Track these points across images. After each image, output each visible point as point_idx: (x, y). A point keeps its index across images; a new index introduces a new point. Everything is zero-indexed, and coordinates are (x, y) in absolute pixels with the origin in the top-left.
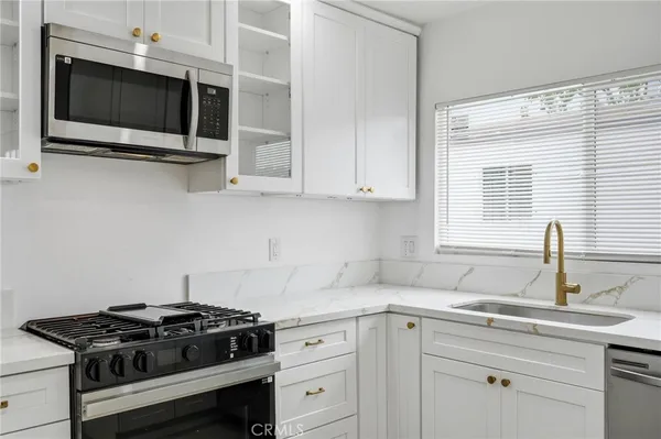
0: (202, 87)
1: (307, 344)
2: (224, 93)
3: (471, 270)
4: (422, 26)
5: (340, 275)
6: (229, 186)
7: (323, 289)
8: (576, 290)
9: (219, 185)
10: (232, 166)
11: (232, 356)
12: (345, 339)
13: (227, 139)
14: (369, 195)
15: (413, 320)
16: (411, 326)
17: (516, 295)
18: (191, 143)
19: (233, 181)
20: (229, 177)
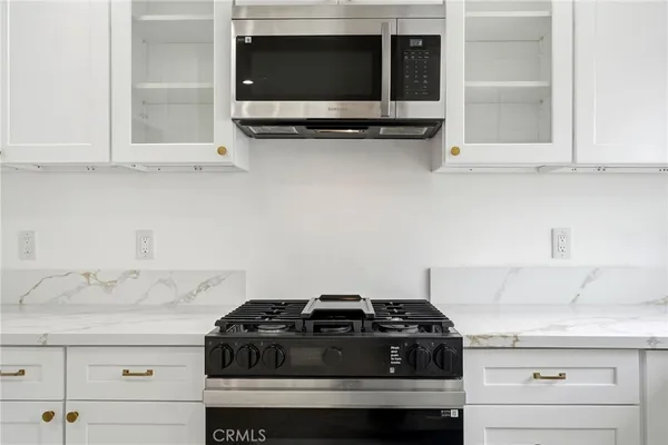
0: (398, 41)
1: (535, 376)
2: (433, 44)
6: (449, 159)
7: (648, 303)
10: (453, 134)
11: (392, 370)
12: (615, 381)
13: (437, 98)
18: (384, 108)
19: (455, 151)
20: (448, 146)
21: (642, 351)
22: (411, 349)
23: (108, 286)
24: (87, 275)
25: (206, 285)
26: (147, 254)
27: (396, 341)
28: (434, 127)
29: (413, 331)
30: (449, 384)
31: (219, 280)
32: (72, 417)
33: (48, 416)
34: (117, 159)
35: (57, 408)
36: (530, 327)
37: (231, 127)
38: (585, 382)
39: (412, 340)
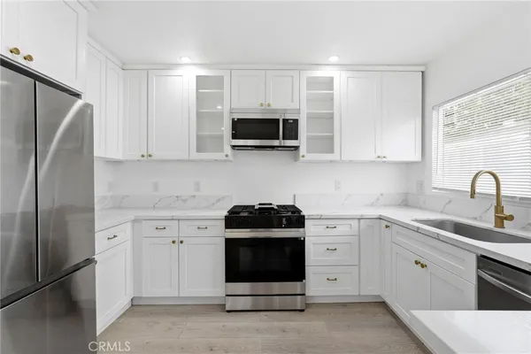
0: (285, 121)
1: (327, 227)
2: (296, 121)
3: (450, 202)
4: (425, 65)
5: (378, 199)
6: (301, 158)
8: (511, 218)
9: (296, 159)
10: (303, 151)
11: (283, 226)
12: (351, 228)
13: (297, 139)
14: (384, 159)
15: (389, 224)
16: (387, 227)
17: (475, 219)
18: (280, 142)
19: (303, 156)
20: (301, 155)
21: (359, 219)
22: (288, 219)
23: (185, 201)
24: (177, 197)
25: (219, 200)
26: (198, 190)
27: (284, 217)
28: (296, 148)
29: (290, 214)
30: (301, 230)
31: (223, 198)
32: (182, 242)
33: (174, 242)
34: (191, 158)
35: (176, 239)
36: (325, 213)
37: (230, 148)
38: (343, 229)
39: (289, 216)
